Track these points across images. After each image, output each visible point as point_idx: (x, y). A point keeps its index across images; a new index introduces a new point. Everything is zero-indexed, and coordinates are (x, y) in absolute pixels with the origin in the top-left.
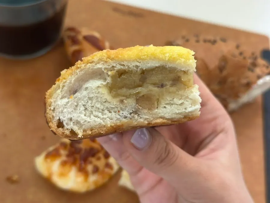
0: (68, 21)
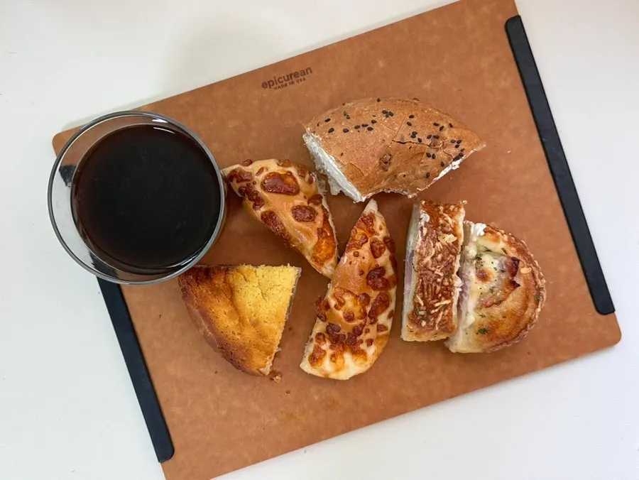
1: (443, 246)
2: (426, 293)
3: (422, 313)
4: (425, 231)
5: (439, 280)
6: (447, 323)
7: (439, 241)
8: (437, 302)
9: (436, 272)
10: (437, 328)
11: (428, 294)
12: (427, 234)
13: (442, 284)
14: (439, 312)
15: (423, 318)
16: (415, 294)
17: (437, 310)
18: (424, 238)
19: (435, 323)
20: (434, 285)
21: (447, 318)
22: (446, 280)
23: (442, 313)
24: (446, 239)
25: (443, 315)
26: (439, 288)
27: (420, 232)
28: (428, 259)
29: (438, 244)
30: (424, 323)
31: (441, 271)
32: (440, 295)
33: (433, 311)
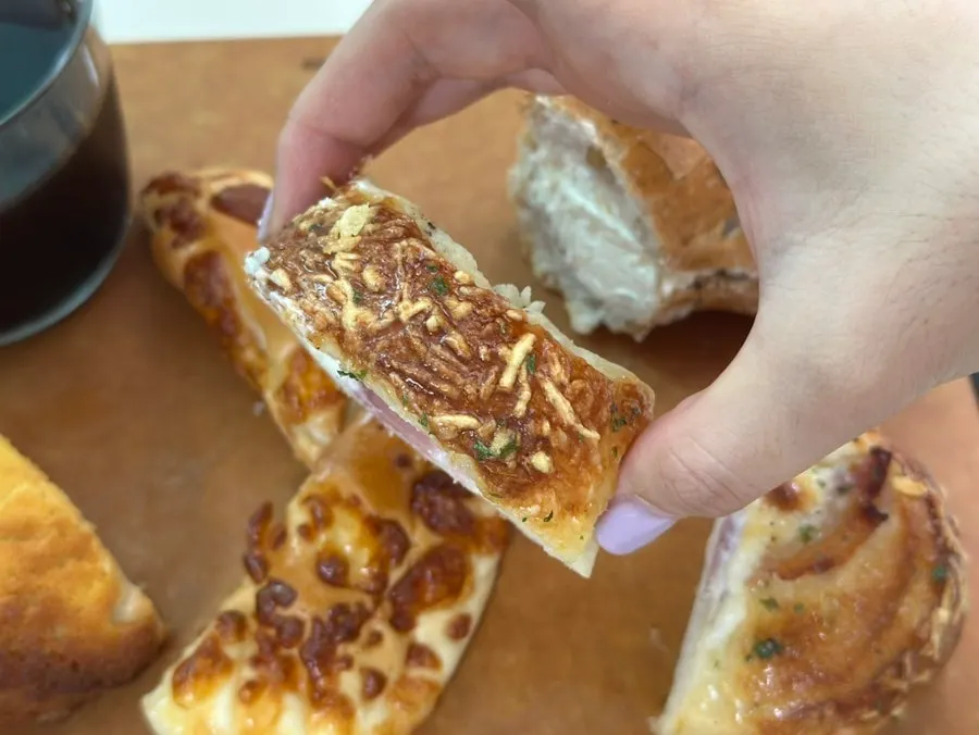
0: (144, 159)
1: (355, 250)
2: (445, 388)
3: (500, 442)
4: (281, 278)
5: (432, 322)
6: (600, 396)
7: (332, 256)
8: (499, 375)
9: (404, 317)
10: (592, 434)
11: (451, 382)
12: (293, 276)
13: (451, 322)
14: (536, 387)
15: (521, 450)
16: (424, 421)
17: (526, 394)
18: (297, 290)
19: (570, 430)
20: (438, 348)
21: (578, 384)
22: (451, 302)
23: (550, 388)
24: (345, 233)
25: (561, 387)
26: (455, 339)
27: (274, 294)
28: (351, 315)
29: (339, 263)
30: (541, 461)
31: (414, 299)
32: (483, 350)
33: (520, 407)
